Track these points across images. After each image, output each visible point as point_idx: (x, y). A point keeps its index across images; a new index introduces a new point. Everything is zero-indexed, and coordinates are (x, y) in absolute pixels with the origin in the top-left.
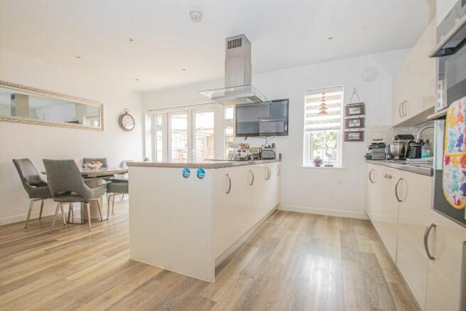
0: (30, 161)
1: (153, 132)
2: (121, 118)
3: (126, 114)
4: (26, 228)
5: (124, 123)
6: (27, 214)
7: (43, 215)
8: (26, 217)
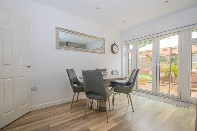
0: (74, 71)
1: (127, 54)
2: (112, 46)
3: (115, 44)
4: (71, 109)
5: (114, 49)
6: (72, 98)
7: (78, 99)
8: (72, 99)
